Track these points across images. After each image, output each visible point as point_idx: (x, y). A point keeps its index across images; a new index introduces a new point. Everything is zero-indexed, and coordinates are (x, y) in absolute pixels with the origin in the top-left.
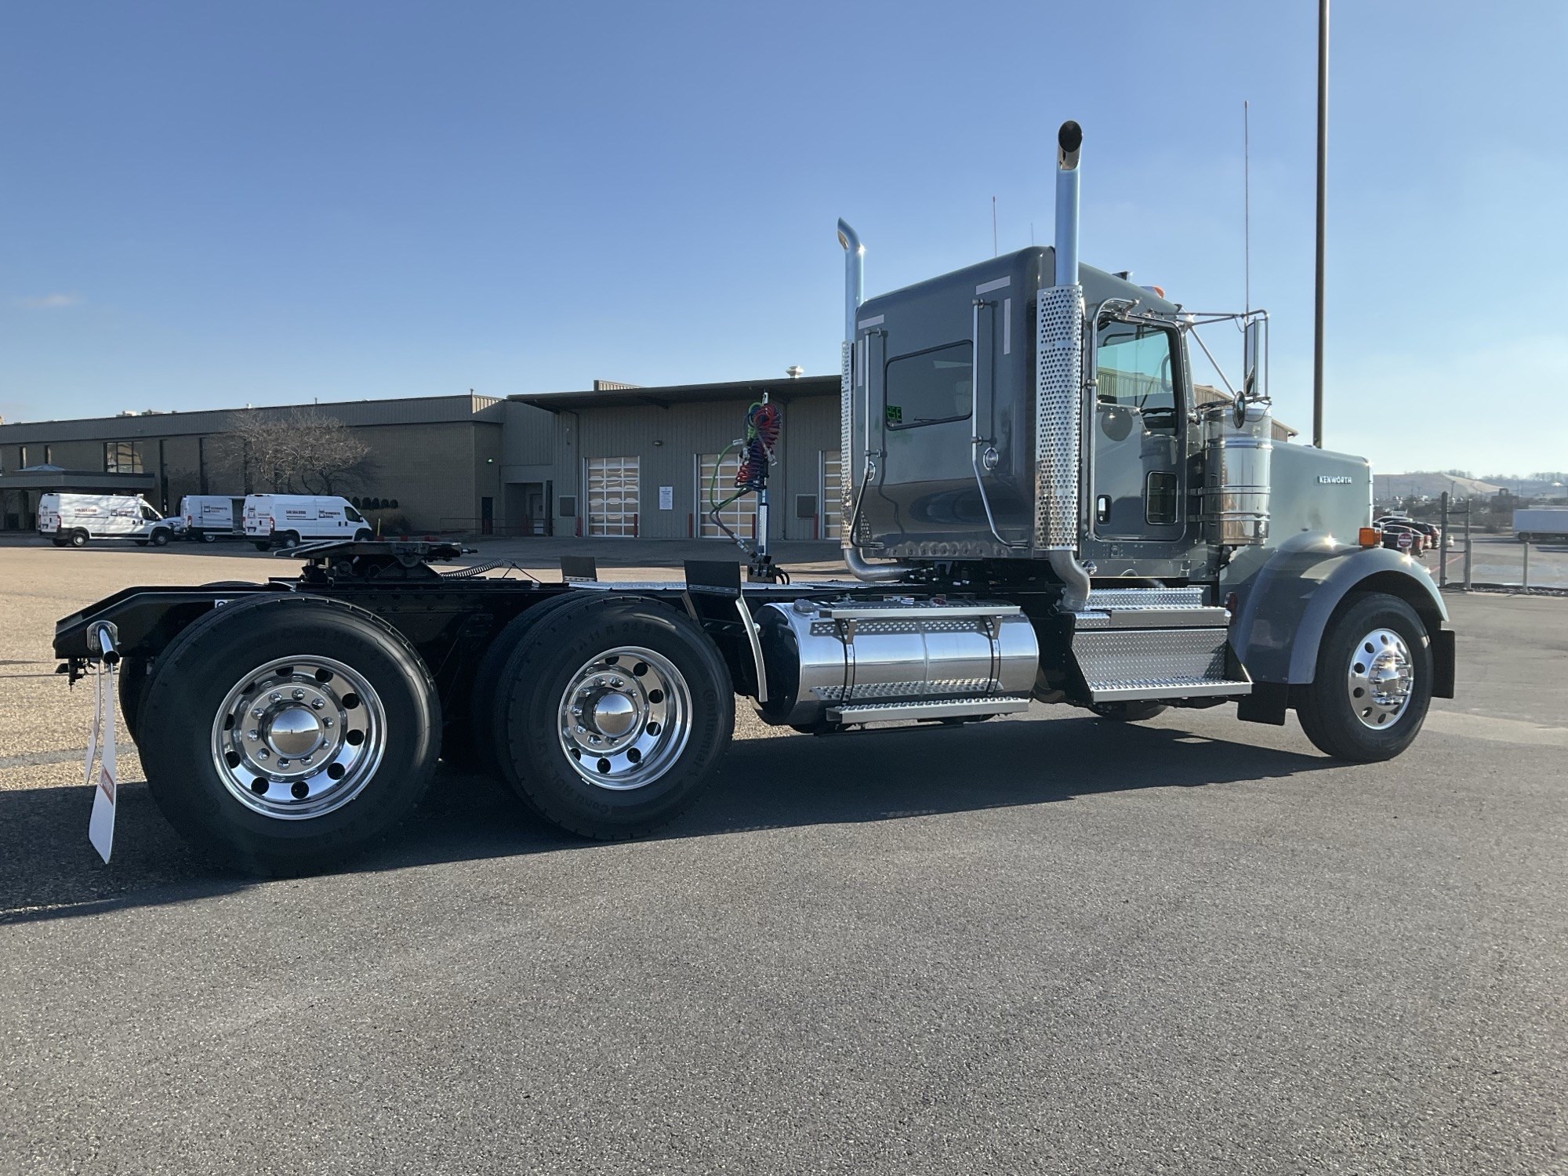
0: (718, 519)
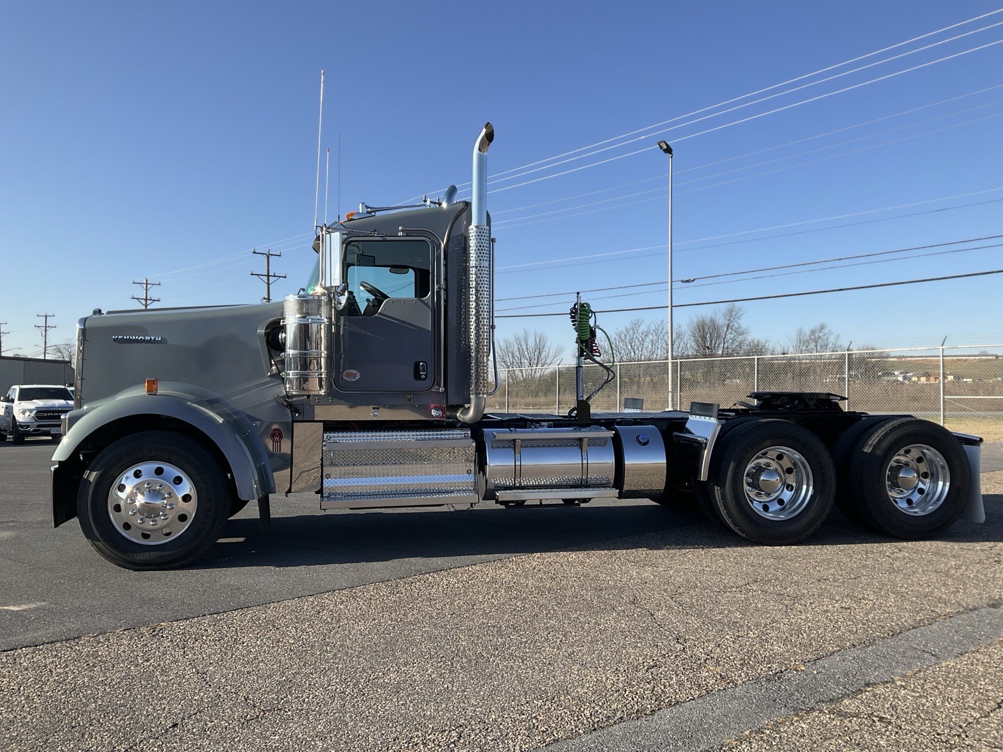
0: (608, 372)
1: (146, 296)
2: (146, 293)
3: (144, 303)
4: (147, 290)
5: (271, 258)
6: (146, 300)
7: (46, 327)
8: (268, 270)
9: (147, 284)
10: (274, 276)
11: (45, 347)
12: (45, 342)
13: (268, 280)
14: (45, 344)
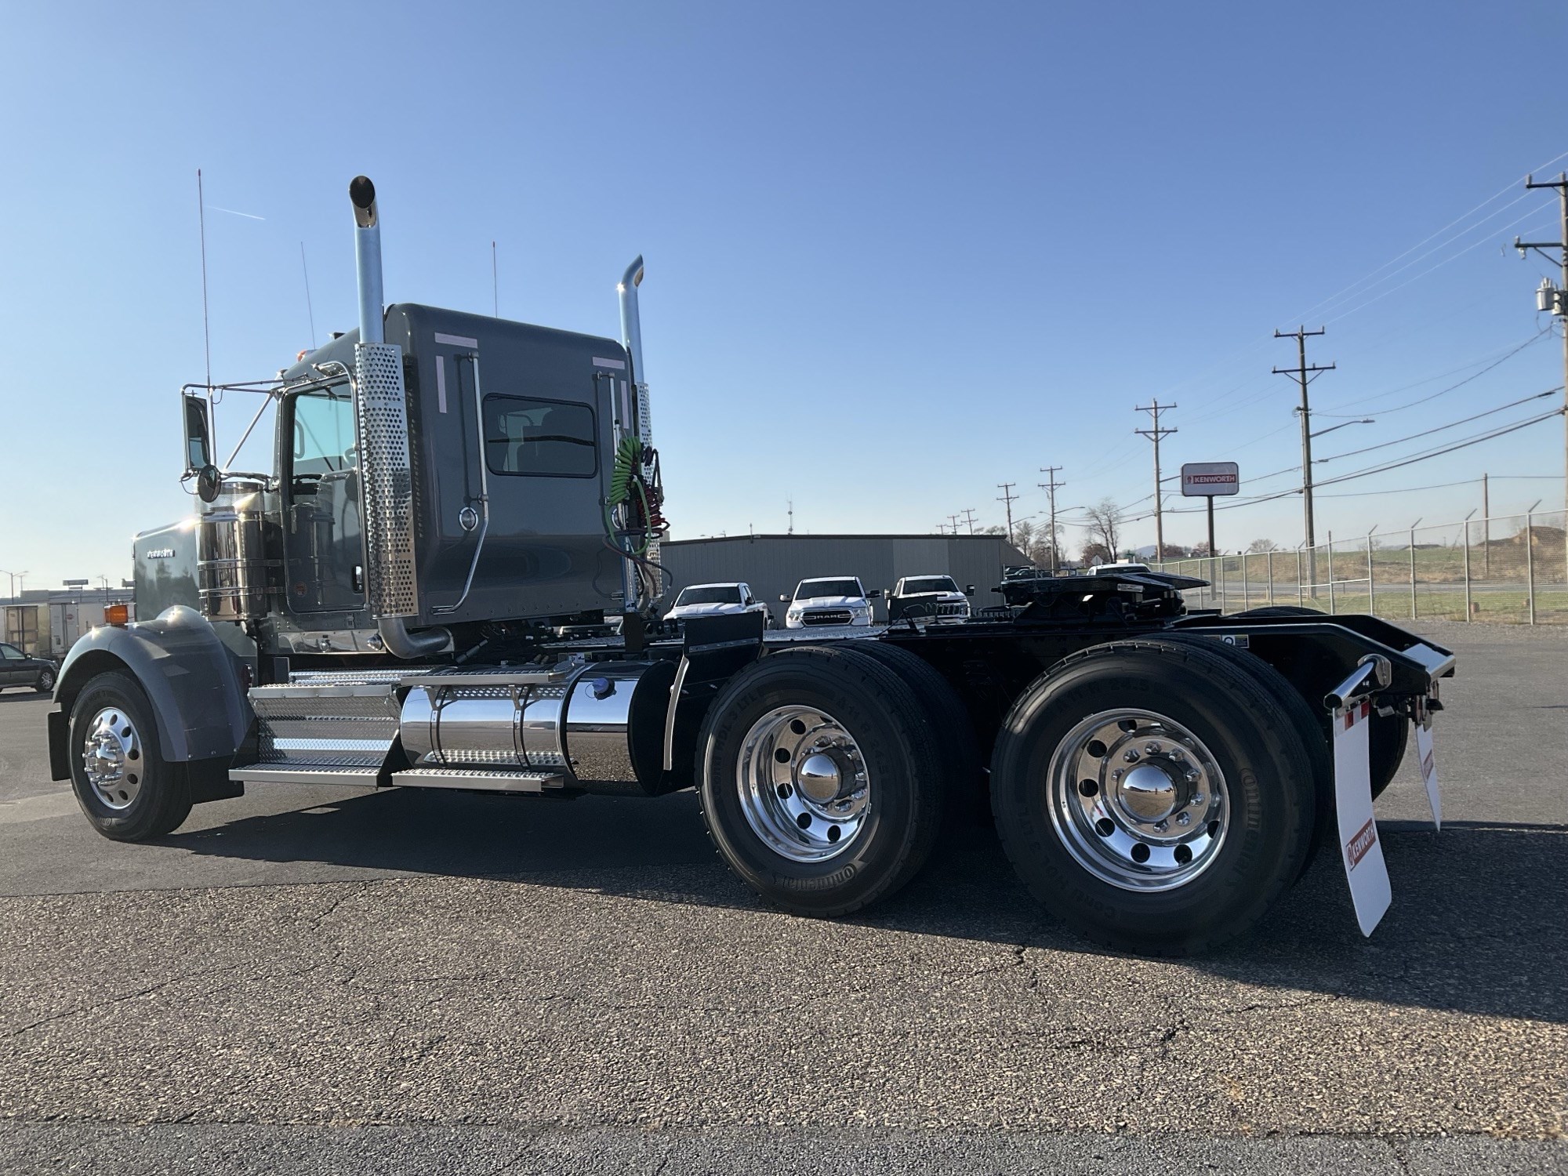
1: (1156, 426)
2: (1156, 421)
3: (1154, 437)
4: (1156, 417)
5: (1307, 340)
6: (1156, 432)
7: (1052, 485)
8: (1303, 358)
9: (1156, 408)
10: (1314, 369)
11: (1053, 513)
12: (1053, 507)
13: (1304, 376)
14: (1053, 510)
